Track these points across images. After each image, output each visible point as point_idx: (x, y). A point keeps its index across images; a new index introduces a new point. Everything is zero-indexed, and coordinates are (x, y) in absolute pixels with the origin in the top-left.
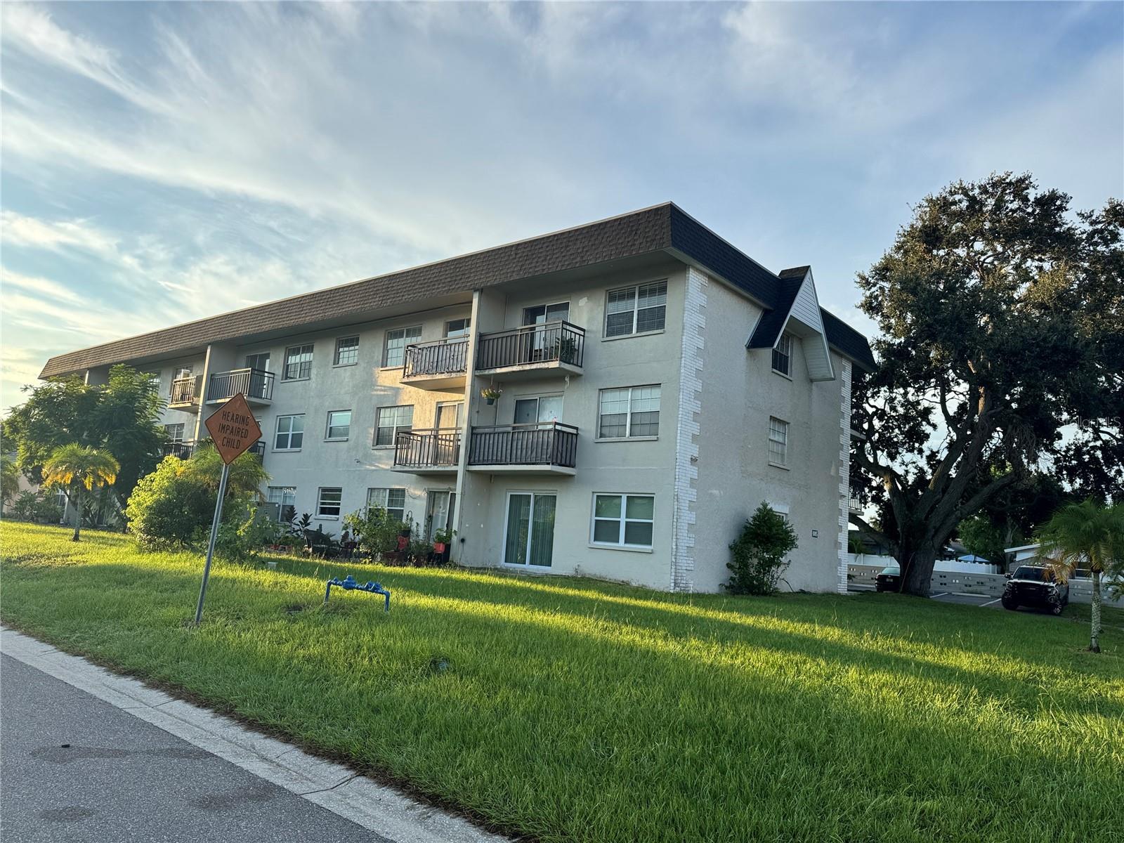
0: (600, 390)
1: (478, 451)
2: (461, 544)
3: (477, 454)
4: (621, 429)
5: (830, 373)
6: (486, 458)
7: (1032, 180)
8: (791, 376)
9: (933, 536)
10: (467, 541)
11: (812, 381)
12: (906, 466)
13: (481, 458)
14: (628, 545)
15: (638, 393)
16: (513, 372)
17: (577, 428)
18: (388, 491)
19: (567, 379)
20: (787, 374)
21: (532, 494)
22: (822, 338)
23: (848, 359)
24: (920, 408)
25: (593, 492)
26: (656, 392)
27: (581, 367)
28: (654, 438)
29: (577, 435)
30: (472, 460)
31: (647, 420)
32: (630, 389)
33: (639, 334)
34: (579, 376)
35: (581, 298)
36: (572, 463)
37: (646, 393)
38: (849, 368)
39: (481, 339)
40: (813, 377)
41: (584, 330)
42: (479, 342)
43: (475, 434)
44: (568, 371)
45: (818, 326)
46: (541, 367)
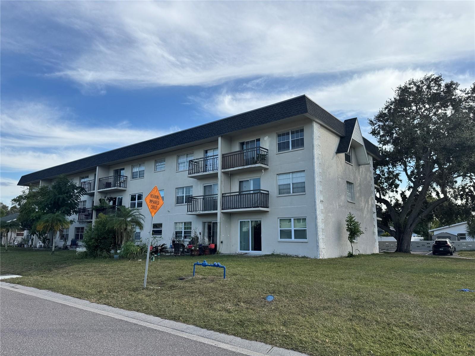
0: (277, 174)
1: (225, 203)
2: (221, 244)
3: (225, 205)
4: (289, 190)
5: (367, 162)
6: (229, 206)
7: (442, 77)
8: (352, 163)
9: (410, 227)
10: (223, 242)
11: (359, 165)
12: (391, 198)
13: (227, 207)
14: (296, 240)
15: (295, 175)
16: (239, 169)
17: (268, 191)
18: (183, 223)
19: (263, 171)
20: (350, 163)
21: (250, 220)
22: (363, 147)
23: (371, 156)
24: (395, 174)
25: (278, 218)
26: (302, 174)
27: (268, 165)
28: (304, 193)
29: (268, 194)
30: (223, 207)
31: (299, 185)
32: (291, 173)
33: (293, 150)
34: (267, 169)
35: (265, 137)
36: (267, 206)
37: (299, 175)
38: (371, 159)
39: (223, 156)
40: (360, 164)
41: (268, 150)
42: (223, 157)
43: (224, 196)
44: (263, 167)
45: (362, 143)
46: (252, 166)
